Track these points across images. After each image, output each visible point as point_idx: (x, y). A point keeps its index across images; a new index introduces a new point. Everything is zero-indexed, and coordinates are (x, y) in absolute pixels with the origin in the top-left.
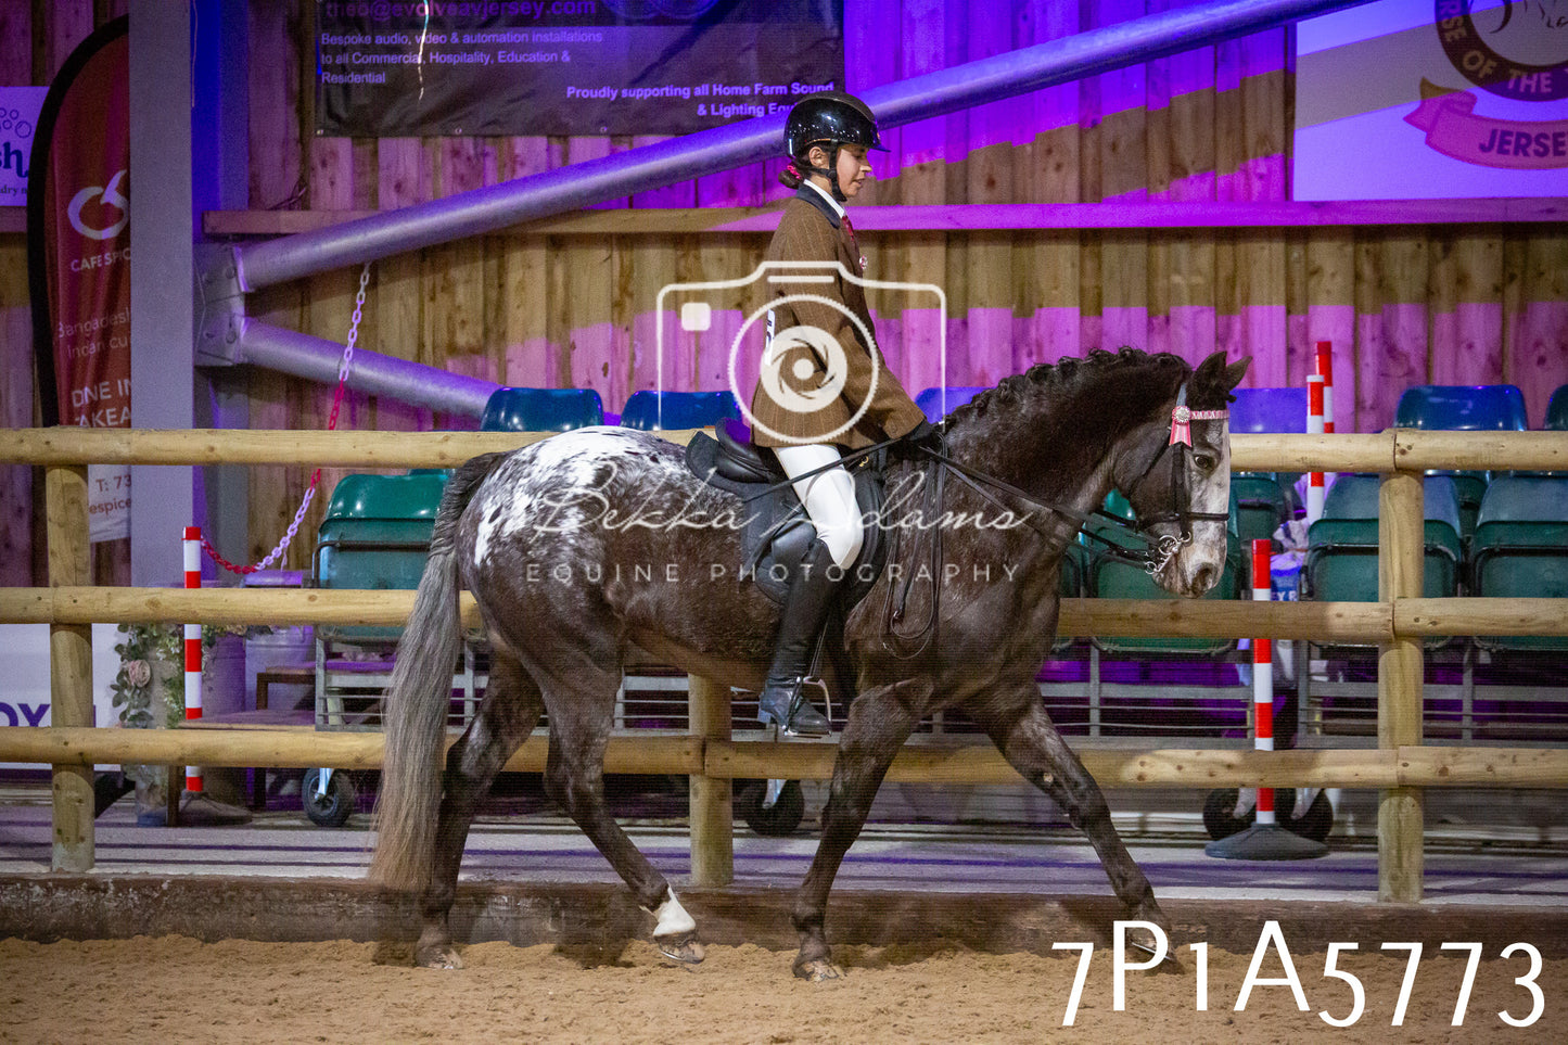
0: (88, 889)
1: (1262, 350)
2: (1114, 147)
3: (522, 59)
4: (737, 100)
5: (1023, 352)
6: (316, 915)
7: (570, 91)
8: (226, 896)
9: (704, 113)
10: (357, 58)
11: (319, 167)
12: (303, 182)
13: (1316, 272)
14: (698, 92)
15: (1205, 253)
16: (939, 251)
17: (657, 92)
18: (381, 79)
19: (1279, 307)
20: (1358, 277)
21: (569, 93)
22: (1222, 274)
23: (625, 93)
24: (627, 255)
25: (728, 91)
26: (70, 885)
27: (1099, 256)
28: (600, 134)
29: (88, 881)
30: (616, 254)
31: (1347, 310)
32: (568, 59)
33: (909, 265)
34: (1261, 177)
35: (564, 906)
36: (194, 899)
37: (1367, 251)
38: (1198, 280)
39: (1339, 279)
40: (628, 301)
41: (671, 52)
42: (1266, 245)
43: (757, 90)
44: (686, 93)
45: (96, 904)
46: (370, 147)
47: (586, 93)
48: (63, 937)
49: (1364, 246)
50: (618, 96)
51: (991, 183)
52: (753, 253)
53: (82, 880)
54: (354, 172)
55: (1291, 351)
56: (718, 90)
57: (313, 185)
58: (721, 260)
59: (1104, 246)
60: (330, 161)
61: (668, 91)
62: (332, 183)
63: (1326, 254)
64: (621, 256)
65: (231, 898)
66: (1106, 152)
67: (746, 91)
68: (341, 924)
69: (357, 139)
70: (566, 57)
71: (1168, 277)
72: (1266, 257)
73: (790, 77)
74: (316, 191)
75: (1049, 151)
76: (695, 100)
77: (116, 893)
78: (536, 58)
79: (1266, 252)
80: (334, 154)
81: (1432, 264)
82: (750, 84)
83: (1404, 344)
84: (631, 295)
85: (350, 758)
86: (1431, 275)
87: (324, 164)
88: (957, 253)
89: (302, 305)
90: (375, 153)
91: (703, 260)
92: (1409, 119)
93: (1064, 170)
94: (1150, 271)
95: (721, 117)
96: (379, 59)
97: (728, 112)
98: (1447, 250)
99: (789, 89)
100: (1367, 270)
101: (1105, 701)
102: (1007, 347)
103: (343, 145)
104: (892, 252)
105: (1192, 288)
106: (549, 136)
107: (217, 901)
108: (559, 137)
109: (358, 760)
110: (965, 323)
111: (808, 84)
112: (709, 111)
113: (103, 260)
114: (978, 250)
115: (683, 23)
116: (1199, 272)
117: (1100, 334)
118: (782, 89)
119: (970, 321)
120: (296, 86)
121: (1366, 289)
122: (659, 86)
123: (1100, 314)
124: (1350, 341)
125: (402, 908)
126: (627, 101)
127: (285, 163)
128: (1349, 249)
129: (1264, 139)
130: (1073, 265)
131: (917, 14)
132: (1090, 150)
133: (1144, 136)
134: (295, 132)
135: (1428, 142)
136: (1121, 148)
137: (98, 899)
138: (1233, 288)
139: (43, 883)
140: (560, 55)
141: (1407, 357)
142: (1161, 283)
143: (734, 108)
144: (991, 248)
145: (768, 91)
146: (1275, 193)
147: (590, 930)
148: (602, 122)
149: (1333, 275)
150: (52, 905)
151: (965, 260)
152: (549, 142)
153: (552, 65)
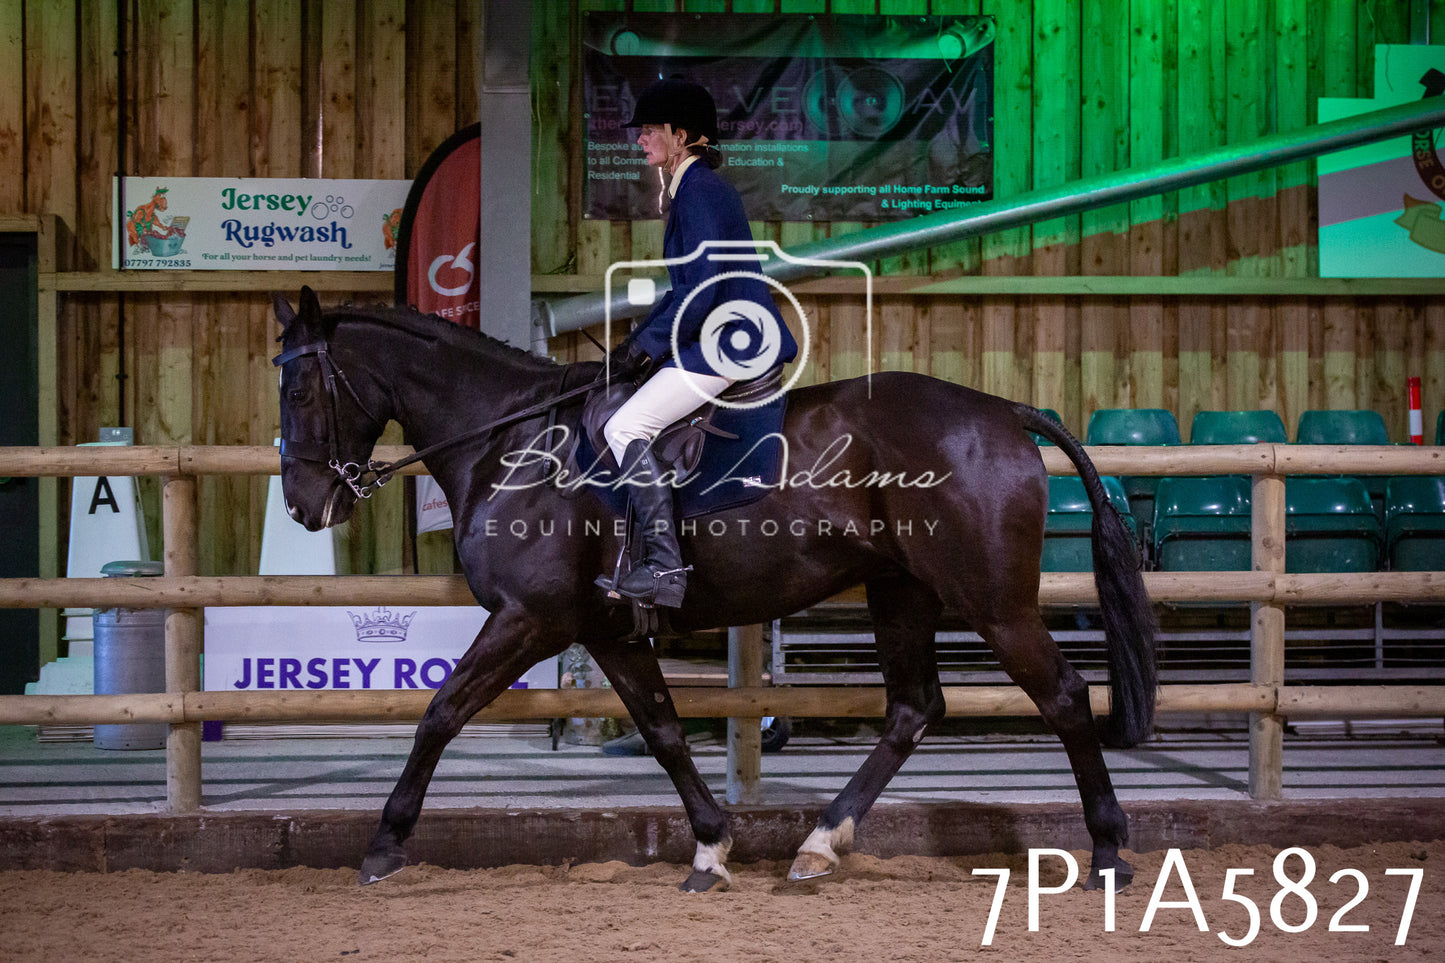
0: (783, 819)
1: (1292, 383)
2: (1188, 237)
3: (746, 163)
4: (912, 197)
5: (1120, 383)
6: (974, 833)
7: (784, 188)
8: (898, 821)
9: (887, 206)
10: (617, 160)
11: (585, 242)
12: (571, 254)
13: (1330, 327)
14: (883, 190)
15: (1252, 313)
16: (1060, 309)
17: (851, 190)
18: (636, 176)
19: (1304, 355)
20: (1357, 332)
21: (783, 190)
22: (1263, 328)
23: (825, 190)
24: (824, 311)
25: (903, 190)
26: (768, 815)
27: (1176, 316)
28: (806, 221)
29: (782, 812)
30: (816, 310)
31: (1350, 356)
32: (782, 164)
33: (1038, 320)
34: (1291, 260)
35: (1176, 820)
36: (872, 824)
37: (1363, 314)
38: (1247, 332)
39: (1344, 333)
40: (824, 345)
41: (862, 162)
42: (1295, 308)
43: (926, 190)
44: (873, 191)
45: (789, 831)
46: (623, 228)
47: (796, 190)
48: (761, 858)
49: (1361, 310)
50: (821, 192)
51: (1099, 261)
52: (920, 310)
53: (776, 812)
54: (611, 246)
55: (1311, 383)
56: (898, 189)
57: (579, 256)
58: (898, 314)
59: (1181, 307)
60: (593, 238)
61: (861, 189)
62: (595, 255)
63: (1336, 315)
64: (819, 313)
65: (902, 822)
66: (1182, 239)
67: (919, 190)
68: (993, 840)
69: (614, 222)
70: (781, 163)
71: (1226, 330)
72: (1296, 318)
73: (952, 181)
74: (582, 260)
75: (1141, 239)
76: (880, 196)
77: (806, 821)
78: (759, 162)
79: (1295, 314)
80: (597, 232)
81: (1409, 321)
82: (922, 185)
83: (1390, 380)
84: (828, 341)
85: (990, 707)
86: (1408, 330)
87: (589, 239)
88: (1072, 310)
89: (569, 347)
90: (629, 232)
91: (884, 313)
92: (1397, 221)
93: (1151, 254)
94: (1212, 325)
95: (899, 209)
96: (635, 161)
97: (904, 205)
98: (1417, 315)
99: (951, 189)
100: (1363, 327)
101: (1385, 642)
102: (1109, 380)
103: (604, 226)
104: (1023, 310)
105: (1242, 337)
106: (766, 221)
107: (890, 825)
108: (771, 222)
109: (998, 709)
110: (1079, 363)
111: (965, 186)
112: (890, 204)
113: (455, 312)
114: (1089, 310)
115: (870, 139)
116: (1248, 327)
117: (1178, 370)
118: (945, 190)
119: (1083, 362)
120: (565, 180)
121: (1362, 341)
122: (854, 185)
123: (1176, 356)
124: (1352, 375)
125: (1044, 826)
126: (830, 196)
127: (557, 239)
128: (1353, 312)
129: (1294, 233)
130: (1158, 321)
131: (1043, 138)
132: (1170, 240)
133: (1208, 230)
134: (564, 215)
135: (1412, 238)
136: (1193, 236)
137: (791, 827)
138: (1270, 339)
139: (744, 815)
140: (776, 161)
141: (1391, 388)
142: (1220, 334)
143: (909, 202)
144: (1099, 308)
145: (935, 190)
146: (1302, 272)
147: (1197, 838)
148: (806, 212)
149: (1341, 330)
150: (752, 833)
151: (1079, 317)
152: (765, 227)
153: (769, 169)
